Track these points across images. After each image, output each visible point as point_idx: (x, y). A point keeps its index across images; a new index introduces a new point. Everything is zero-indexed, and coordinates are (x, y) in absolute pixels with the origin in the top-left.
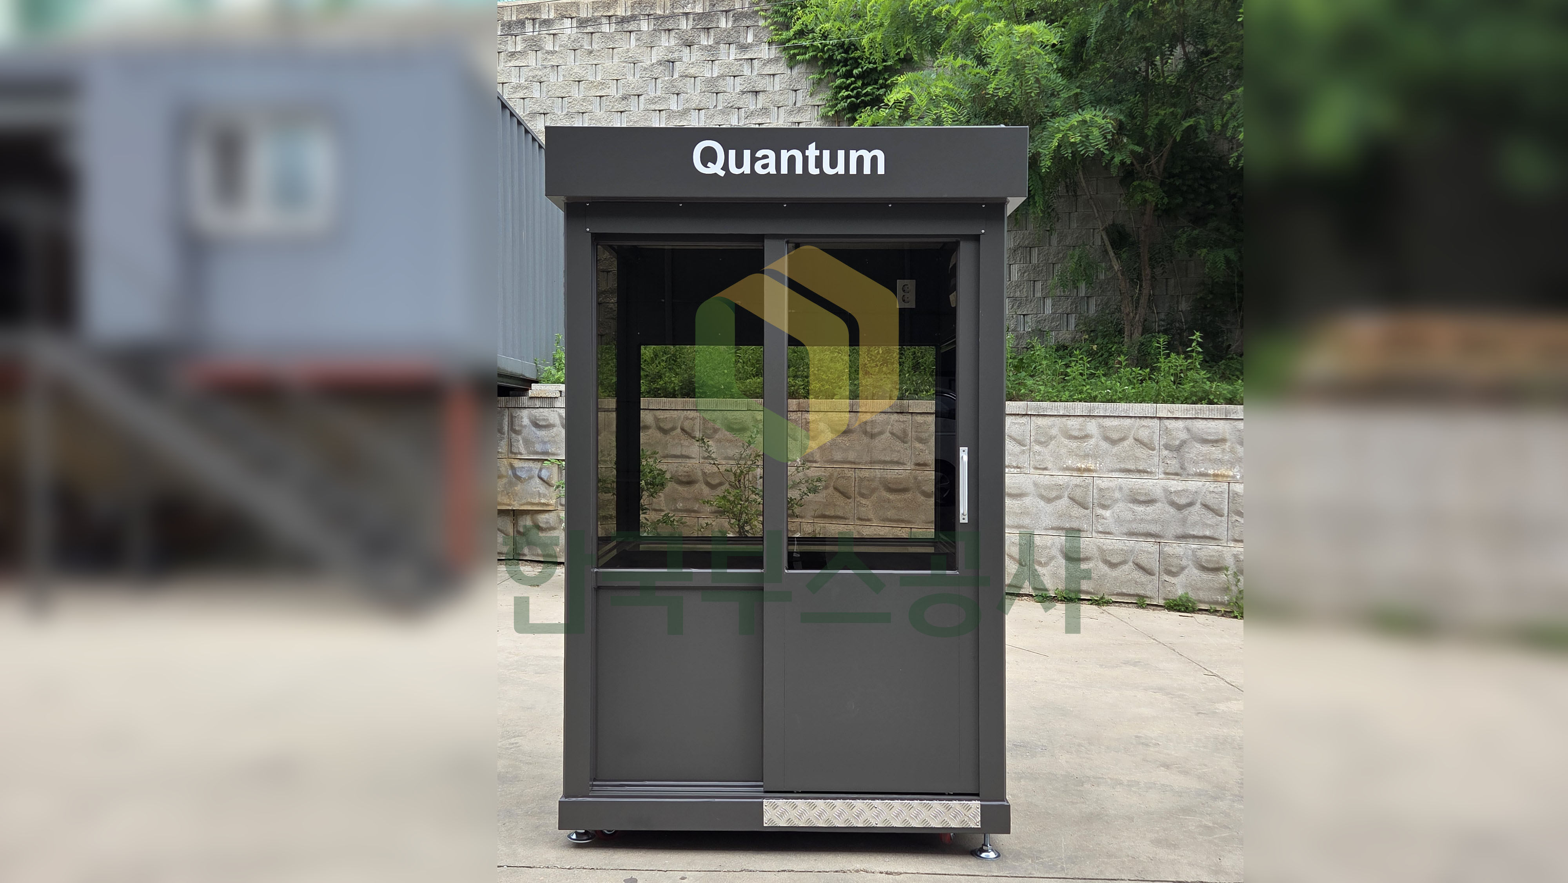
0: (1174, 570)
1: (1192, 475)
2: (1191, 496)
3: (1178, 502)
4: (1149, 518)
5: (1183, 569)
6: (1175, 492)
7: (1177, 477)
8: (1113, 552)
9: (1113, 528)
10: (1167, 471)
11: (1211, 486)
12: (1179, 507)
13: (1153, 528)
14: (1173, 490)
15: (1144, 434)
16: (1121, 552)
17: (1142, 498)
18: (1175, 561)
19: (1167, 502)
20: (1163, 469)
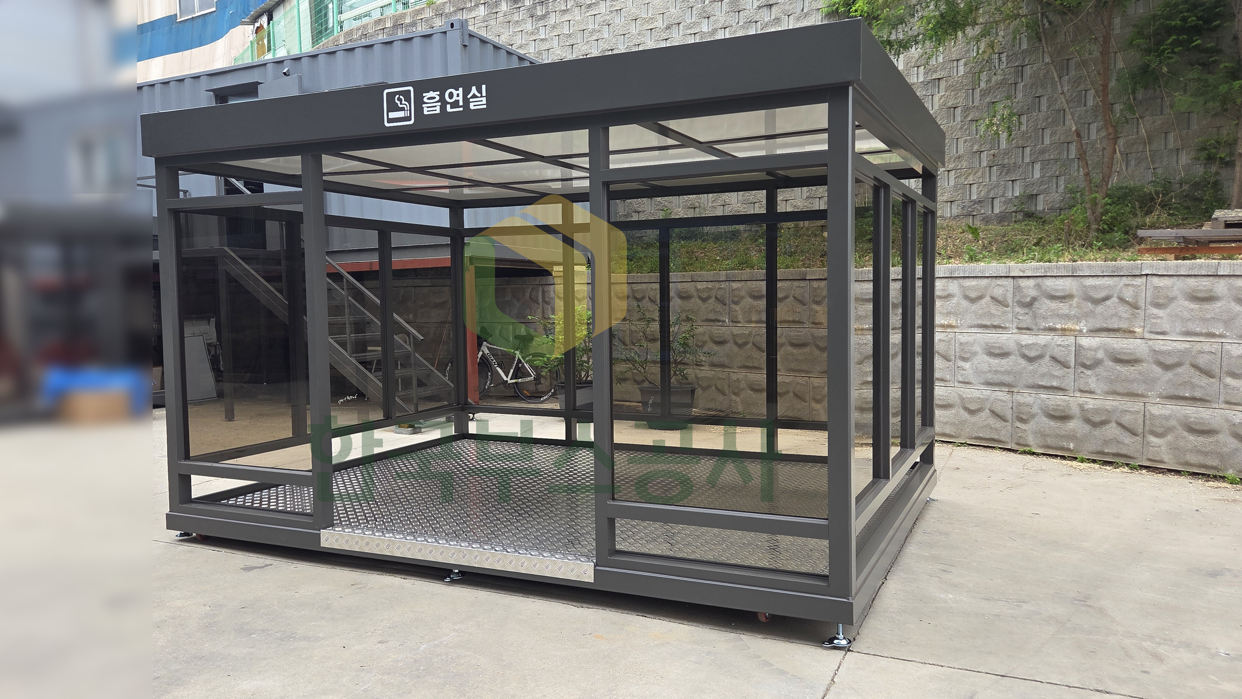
0: (1024, 417)
1: (1042, 330)
2: (1040, 349)
3: (1028, 355)
4: (1003, 369)
5: (1033, 416)
6: (1026, 345)
7: (1028, 332)
8: (972, 400)
9: (972, 379)
10: (1019, 326)
11: (1059, 340)
12: (1031, 360)
13: (1007, 379)
14: (1024, 343)
15: (998, 292)
16: (978, 400)
17: (997, 351)
18: (1026, 409)
19: (1020, 355)
20: (1016, 324)
